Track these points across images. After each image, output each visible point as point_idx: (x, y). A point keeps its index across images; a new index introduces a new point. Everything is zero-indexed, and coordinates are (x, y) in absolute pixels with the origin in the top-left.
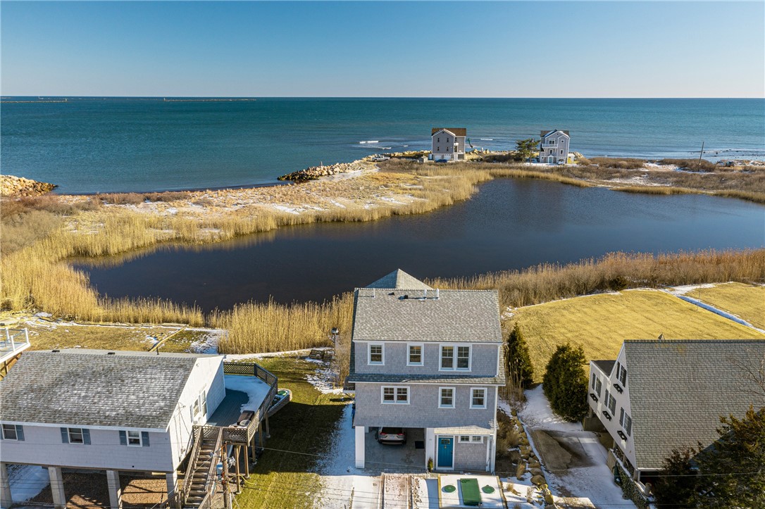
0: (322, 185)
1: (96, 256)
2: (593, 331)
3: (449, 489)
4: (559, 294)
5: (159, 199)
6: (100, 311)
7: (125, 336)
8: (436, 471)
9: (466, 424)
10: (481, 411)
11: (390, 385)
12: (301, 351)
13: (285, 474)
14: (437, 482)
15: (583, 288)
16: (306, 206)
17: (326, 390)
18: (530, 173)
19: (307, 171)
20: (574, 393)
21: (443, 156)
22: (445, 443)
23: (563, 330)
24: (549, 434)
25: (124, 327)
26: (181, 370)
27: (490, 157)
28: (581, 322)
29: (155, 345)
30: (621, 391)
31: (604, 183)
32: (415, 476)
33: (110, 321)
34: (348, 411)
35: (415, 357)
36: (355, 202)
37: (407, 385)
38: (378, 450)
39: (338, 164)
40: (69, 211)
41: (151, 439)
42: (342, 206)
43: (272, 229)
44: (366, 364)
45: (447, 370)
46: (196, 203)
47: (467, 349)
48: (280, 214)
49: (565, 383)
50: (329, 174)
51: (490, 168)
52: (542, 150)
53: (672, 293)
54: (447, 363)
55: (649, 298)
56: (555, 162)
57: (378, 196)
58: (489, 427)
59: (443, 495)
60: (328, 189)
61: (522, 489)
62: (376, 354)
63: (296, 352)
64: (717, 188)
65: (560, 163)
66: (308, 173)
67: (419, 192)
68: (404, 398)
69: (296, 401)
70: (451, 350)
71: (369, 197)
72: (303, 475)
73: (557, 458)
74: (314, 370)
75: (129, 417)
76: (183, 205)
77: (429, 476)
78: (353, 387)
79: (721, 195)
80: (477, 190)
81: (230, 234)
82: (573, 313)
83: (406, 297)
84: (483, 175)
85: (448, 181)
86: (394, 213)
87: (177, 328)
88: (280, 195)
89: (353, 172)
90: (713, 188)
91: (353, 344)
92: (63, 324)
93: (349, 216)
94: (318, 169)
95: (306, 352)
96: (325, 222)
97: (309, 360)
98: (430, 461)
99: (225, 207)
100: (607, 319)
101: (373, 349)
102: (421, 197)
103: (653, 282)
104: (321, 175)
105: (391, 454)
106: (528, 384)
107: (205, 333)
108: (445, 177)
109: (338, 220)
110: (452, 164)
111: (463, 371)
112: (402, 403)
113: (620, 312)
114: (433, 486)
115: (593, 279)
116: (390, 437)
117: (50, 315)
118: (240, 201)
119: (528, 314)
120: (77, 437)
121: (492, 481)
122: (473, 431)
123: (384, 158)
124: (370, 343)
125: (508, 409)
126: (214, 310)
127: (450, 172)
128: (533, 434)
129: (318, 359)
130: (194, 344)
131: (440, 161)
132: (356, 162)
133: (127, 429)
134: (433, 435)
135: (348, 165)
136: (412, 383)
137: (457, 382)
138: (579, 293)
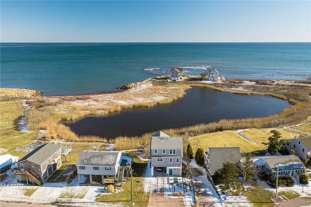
0: (134, 92)
1: (68, 121)
2: (211, 144)
3: (171, 180)
4: (205, 133)
5: (81, 99)
6: (78, 139)
7: (88, 146)
8: (169, 176)
9: (175, 166)
10: (178, 163)
11: (159, 158)
12: (135, 150)
13: (136, 177)
14: (169, 178)
15: (211, 131)
16: (130, 101)
17: (143, 160)
18: (205, 85)
19: (127, 85)
20: (201, 159)
21: (175, 79)
22: (171, 171)
23: (203, 143)
24: (195, 169)
25: (87, 143)
26: (116, 155)
27: (191, 78)
28: (209, 141)
29: (97, 149)
30: (208, 159)
31: (229, 90)
32: (164, 177)
33: (82, 142)
34: (149, 165)
35: (164, 152)
36: (145, 99)
37: (162, 158)
38: (156, 172)
39: (138, 82)
40: (55, 104)
41: (111, 169)
42: (141, 101)
43: (120, 110)
44: (154, 153)
45: (171, 155)
46: (94, 100)
47: (175, 150)
48: (122, 105)
49: (199, 157)
50: (135, 86)
51: (191, 84)
52: (209, 76)
53: (236, 132)
54: (171, 153)
55: (229, 133)
56: (214, 81)
57: (152, 97)
58: (180, 167)
59: (170, 180)
60: (136, 94)
61: (186, 179)
62: (156, 151)
63: (134, 150)
64: (266, 92)
65: (215, 81)
66: (128, 86)
67: (166, 95)
68: (162, 161)
69: (136, 162)
70: (172, 150)
71: (150, 97)
72: (140, 177)
73: (196, 174)
74: (139, 155)
75: (107, 165)
76: (89, 101)
77: (167, 177)
78: (151, 158)
79: (266, 95)
80: (186, 93)
81: (107, 112)
82: (207, 139)
83: (162, 139)
84: (188, 87)
85: (176, 90)
86: (158, 104)
87: (101, 144)
88: (121, 97)
89: (143, 85)
90: (264, 92)
91: (151, 149)
92: (70, 143)
93: (144, 105)
94: (131, 85)
95: (136, 150)
96: (136, 107)
97: (137, 152)
98: (168, 174)
99: (103, 102)
100: (216, 140)
101: (155, 150)
102: (167, 97)
103: (232, 129)
104: (132, 87)
105: (159, 173)
106: (191, 157)
107: (108, 145)
108: (175, 88)
109: (140, 107)
110: (178, 82)
111: (174, 155)
112: (161, 162)
113: (220, 138)
114: (168, 179)
115: (214, 128)
116: (159, 169)
117: (65, 140)
118: (108, 100)
119: (195, 139)
120: (96, 169)
121: (181, 178)
122: (176, 167)
123: (154, 80)
124: (154, 149)
125: (186, 163)
126: (110, 139)
127: (177, 85)
128: (191, 169)
129: (140, 152)
130: (107, 148)
131: (174, 81)
132: (144, 81)
133: (107, 167)
134: (168, 168)
135: (142, 83)
136: (163, 157)
137: (173, 157)
138: (210, 132)
